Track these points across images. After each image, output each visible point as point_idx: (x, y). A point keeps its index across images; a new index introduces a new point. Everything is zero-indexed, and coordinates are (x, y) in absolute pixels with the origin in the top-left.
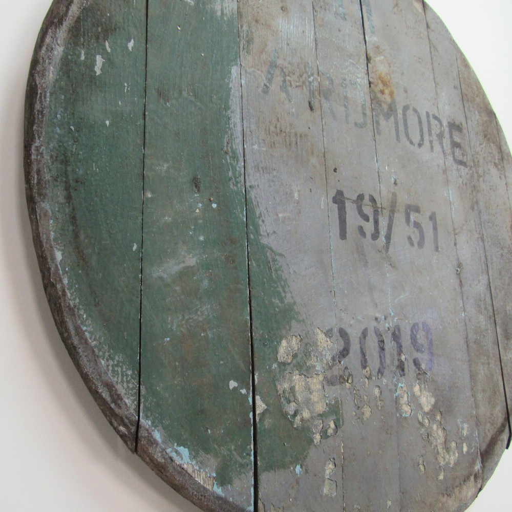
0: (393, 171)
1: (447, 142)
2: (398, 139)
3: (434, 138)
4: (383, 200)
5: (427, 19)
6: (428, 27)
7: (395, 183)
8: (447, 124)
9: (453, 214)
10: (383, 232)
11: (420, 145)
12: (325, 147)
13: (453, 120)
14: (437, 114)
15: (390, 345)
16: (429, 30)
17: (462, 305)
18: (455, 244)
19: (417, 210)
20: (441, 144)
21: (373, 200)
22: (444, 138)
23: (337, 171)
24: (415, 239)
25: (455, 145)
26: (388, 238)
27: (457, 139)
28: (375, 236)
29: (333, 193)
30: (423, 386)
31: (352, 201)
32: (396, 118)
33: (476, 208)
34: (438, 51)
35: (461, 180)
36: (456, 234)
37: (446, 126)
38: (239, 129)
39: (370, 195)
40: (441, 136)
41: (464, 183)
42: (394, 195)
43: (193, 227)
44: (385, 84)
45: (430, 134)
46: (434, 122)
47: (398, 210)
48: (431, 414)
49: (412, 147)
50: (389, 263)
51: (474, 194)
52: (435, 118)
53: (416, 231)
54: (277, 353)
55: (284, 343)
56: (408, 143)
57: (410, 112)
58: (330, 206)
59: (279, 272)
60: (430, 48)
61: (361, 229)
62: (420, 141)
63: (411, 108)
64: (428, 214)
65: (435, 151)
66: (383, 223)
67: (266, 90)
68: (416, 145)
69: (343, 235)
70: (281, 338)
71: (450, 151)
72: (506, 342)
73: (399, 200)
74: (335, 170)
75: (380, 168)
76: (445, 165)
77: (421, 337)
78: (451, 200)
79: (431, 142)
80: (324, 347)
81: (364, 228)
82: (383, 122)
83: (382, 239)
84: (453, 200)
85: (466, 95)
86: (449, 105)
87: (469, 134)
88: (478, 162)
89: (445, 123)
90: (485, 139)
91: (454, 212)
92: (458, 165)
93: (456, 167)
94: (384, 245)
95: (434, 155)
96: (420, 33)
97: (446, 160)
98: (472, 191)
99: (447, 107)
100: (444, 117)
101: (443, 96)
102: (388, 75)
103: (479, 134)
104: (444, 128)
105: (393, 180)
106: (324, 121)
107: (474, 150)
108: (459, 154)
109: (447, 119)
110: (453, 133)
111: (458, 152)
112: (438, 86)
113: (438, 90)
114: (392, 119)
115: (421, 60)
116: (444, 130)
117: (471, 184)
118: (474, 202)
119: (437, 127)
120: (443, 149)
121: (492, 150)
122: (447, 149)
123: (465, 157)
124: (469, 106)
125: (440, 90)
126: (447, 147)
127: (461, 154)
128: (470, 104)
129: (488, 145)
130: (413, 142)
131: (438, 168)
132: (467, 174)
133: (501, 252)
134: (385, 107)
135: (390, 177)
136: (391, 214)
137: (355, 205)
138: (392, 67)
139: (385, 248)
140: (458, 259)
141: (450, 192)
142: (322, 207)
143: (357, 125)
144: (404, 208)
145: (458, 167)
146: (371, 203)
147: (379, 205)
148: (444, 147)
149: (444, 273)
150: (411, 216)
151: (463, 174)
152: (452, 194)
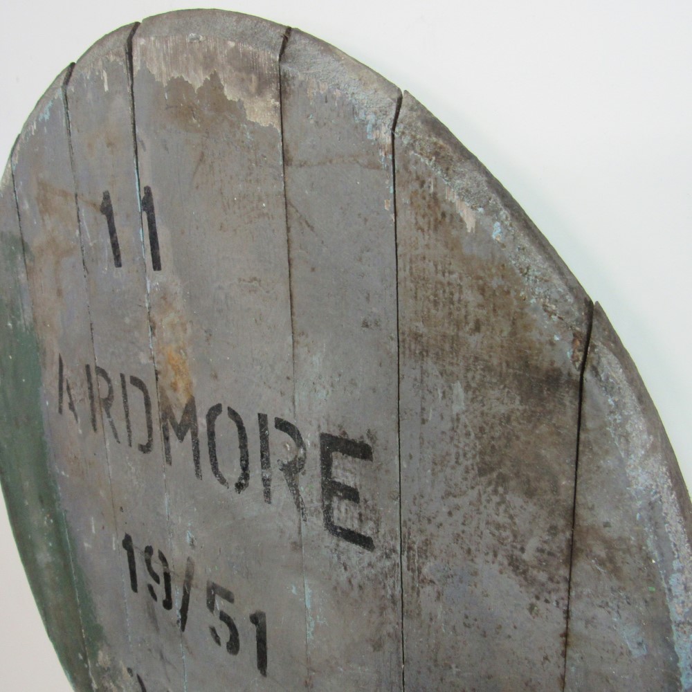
0: (189, 524)
1: (310, 485)
2: (198, 473)
3: (276, 473)
4: (174, 565)
5: (287, 135)
6: (286, 161)
7: (192, 544)
8: (317, 441)
9: (309, 633)
10: (177, 604)
11: (240, 486)
12: (111, 478)
13: (340, 427)
14: (288, 417)
16: (289, 169)
18: (307, 685)
19: (228, 596)
20: (294, 487)
21: (163, 558)
22: (304, 474)
23: (124, 511)
24: (222, 637)
25: (337, 491)
26: (184, 614)
27: (344, 478)
28: (167, 605)
29: (122, 536)
31: (139, 551)
32: (195, 434)
34: (312, 228)
36: (313, 670)
37: (314, 445)
39: (159, 551)
40: (293, 469)
41: (355, 582)
42: (191, 562)
44: (178, 371)
45: (265, 463)
46: (278, 438)
47: (196, 586)
49: (223, 488)
50: (185, 645)
52: (283, 425)
53: (225, 626)
55: (101, 653)
56: (215, 481)
57: (223, 420)
58: (120, 549)
60: (288, 229)
61: (151, 588)
62: (240, 479)
63: (225, 409)
64: (249, 610)
65: (273, 501)
66: (177, 593)
68: (233, 487)
69: (134, 587)
71: (317, 504)
73: (199, 570)
75: (171, 517)
76: (300, 533)
78: (308, 606)
79: (266, 482)
81: (154, 589)
82: (175, 442)
83: (177, 612)
84: (313, 608)
85: (417, 337)
86: (332, 385)
87: (404, 465)
88: (427, 543)
89: (311, 438)
90: (484, 479)
91: (312, 629)
92: (339, 540)
93: (331, 543)
94: (178, 622)
95: (273, 509)
96: (260, 200)
97: (303, 523)
98: (383, 609)
99: (322, 394)
100: (310, 423)
101: (315, 362)
102: (181, 351)
103: (453, 462)
104: (305, 449)
105: (188, 540)
106: (108, 444)
107: (414, 509)
108: (349, 516)
109: (319, 427)
110: (335, 463)
111: (343, 510)
112: (301, 339)
113: (302, 351)
114: (189, 436)
115: (255, 283)
116: (305, 454)
117: (383, 593)
118: (385, 633)
119: (285, 446)
120: (297, 499)
121: (511, 517)
122: (309, 499)
123: (371, 524)
124: (423, 372)
125: (306, 349)
126: (310, 493)
127: (356, 515)
128: (430, 365)
129: (496, 499)
130: (224, 479)
131: (281, 537)
132: (371, 566)
134: (177, 415)
135: (185, 533)
136: (186, 586)
137: (143, 557)
138: (189, 330)
139: (180, 624)
141: (308, 589)
142: (114, 549)
143: (143, 449)
144: (205, 585)
145: (338, 546)
146: (160, 562)
147: (171, 568)
148: (302, 495)
150: (216, 600)
151: (354, 562)
152: (312, 595)
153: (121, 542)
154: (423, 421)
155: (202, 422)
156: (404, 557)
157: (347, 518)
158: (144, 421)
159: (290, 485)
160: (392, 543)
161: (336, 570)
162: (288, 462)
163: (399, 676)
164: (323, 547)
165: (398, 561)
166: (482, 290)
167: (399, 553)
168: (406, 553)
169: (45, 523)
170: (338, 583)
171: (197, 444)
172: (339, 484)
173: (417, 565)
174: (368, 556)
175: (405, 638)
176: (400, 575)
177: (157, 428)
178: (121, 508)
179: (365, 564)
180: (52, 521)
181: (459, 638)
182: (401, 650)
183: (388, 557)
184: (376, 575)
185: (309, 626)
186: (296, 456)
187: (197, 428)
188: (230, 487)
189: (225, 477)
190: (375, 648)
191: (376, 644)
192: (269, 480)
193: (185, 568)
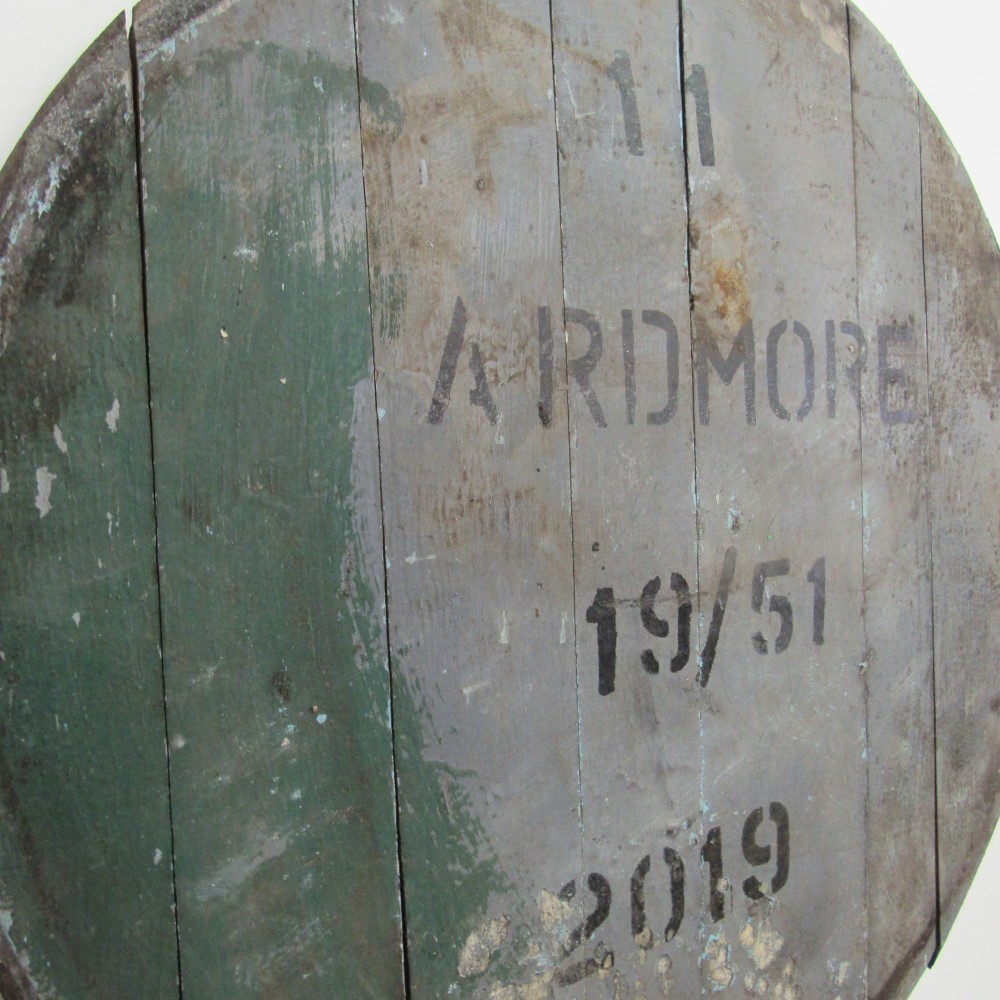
0: (732, 498)
1: (870, 381)
2: (750, 418)
3: (841, 376)
4: (702, 580)
5: (855, 66)
6: (854, 88)
7: (736, 527)
8: (875, 334)
9: (865, 546)
10: (698, 645)
11: (802, 413)
12: (574, 500)
13: (892, 317)
14: (853, 319)
15: (696, 870)
16: (856, 95)
17: (862, 736)
18: (863, 612)
19: (782, 568)
20: (857, 391)
21: (680, 583)
22: (865, 371)
23: (600, 547)
24: (770, 638)
25: (890, 378)
26: (709, 654)
27: (896, 363)
28: (679, 663)
29: (587, 600)
30: (760, 925)
31: (630, 603)
32: (750, 367)
33: (922, 509)
34: (872, 146)
35: (894, 458)
36: (868, 589)
37: (873, 339)
38: (374, 530)
39: (673, 574)
40: (856, 370)
41: (901, 463)
42: (731, 555)
43: (276, 779)
44: (729, 289)
45: (831, 375)
46: (843, 340)
47: (737, 587)
48: (774, 970)
49: (783, 424)
50: (707, 707)
51: (924, 478)
52: (847, 327)
53: (776, 617)
54: (457, 964)
55: (472, 940)
56: (774, 419)
57: (788, 337)
58: (580, 630)
59: (463, 810)
60: (854, 144)
61: (648, 657)
62: (805, 402)
63: (790, 326)
64: (807, 567)
65: (837, 414)
66: (700, 625)
67: (437, 413)
68: (794, 417)
69: (606, 686)
70: (466, 933)
71: (875, 397)
72: (954, 774)
73: (743, 560)
74: (595, 547)
75: (702, 505)
76: (860, 437)
77: (766, 835)
78: (865, 514)
80: (557, 920)
81: (655, 655)
82: (716, 388)
83: (696, 660)
85: (934, 236)
86: (887, 281)
87: (929, 337)
88: (943, 397)
89: (870, 333)
90: (968, 333)
94: (698, 673)
95: (836, 422)
96: (833, 113)
97: (863, 425)
98: (919, 475)
99: (880, 290)
100: (871, 320)
101: (875, 263)
102: (738, 264)
103: (954, 326)
104: (866, 346)
105: (730, 521)
106: (574, 439)
107: (936, 372)
108: (899, 398)
109: (877, 320)
110: (889, 351)
111: (894, 394)
112: (863, 242)
113: (864, 252)
114: (740, 373)
115: (826, 189)
116: (865, 351)
117: (919, 459)
118: (920, 498)
119: (850, 349)
120: (859, 400)
121: (981, 355)
122: (869, 396)
123: (913, 398)
124: (938, 263)
125: (867, 251)
126: (869, 390)
127: (903, 395)
128: (941, 257)
129: (974, 345)
130: (785, 412)
131: (843, 451)
132: (912, 438)
133: (971, 587)
134: (725, 349)
135: (725, 516)
136: (720, 600)
137: (638, 610)
138: (751, 238)
139: (700, 678)
140: (867, 640)
141: (866, 496)
142: (562, 641)
143: (654, 419)
144: (751, 576)
145: (890, 432)
146: (674, 593)
147: (693, 590)
148: (863, 395)
149: (829, 685)
150: (766, 587)
151: (901, 441)
152: (869, 499)
153: (582, 615)
154: (939, 299)
155: (761, 345)
156: (931, 418)
157: (897, 400)
158: (663, 375)
159: (853, 388)
160: (924, 409)
161: (888, 459)
162: (852, 365)
164: (879, 440)
166: (963, 205)
167: (929, 415)
168: (932, 413)
170: (890, 471)
171: (752, 378)
172: (893, 369)
174: (910, 428)
176: (929, 435)
177: (684, 378)
178: (595, 545)
179: (909, 438)
180: (322, 719)
183: (923, 422)
185: (866, 538)
186: (859, 356)
187: (753, 358)
188: (792, 419)
189: (786, 408)
190: (914, 519)
191: (915, 514)
192: (834, 391)
193: (719, 573)
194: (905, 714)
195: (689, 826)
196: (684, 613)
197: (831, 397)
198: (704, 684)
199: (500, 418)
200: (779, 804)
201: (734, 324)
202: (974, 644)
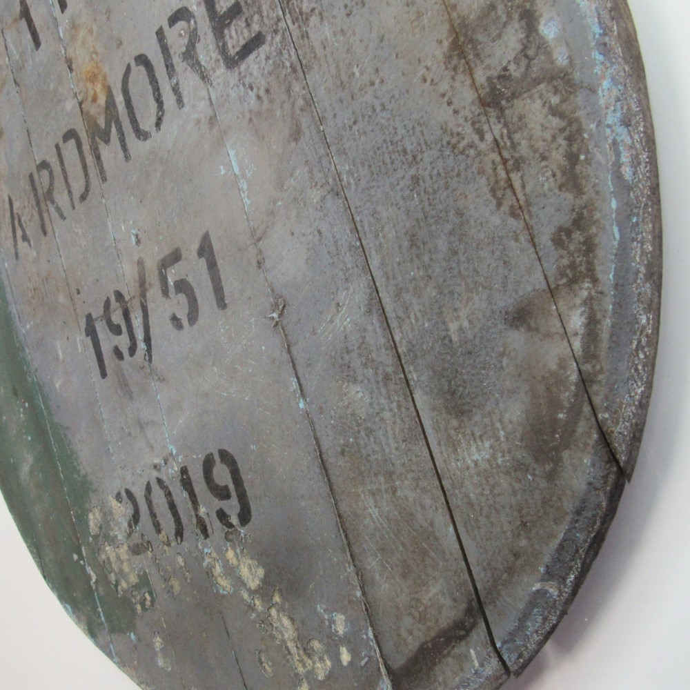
0: (131, 222)
2: (127, 157)
3: (180, 69)
4: (129, 289)
7: (138, 242)
9: (245, 200)
10: (140, 335)
11: (159, 123)
14: (176, 6)
15: (181, 496)
17: (295, 385)
18: (259, 264)
19: (175, 257)
20: (196, 65)
21: (119, 296)
22: (199, 41)
23: (80, 290)
24: (183, 315)
25: (224, 23)
26: (148, 340)
28: (133, 350)
29: (84, 324)
30: (238, 551)
31: (100, 319)
32: (117, 121)
33: (305, 121)
35: (252, 94)
36: (260, 239)
37: (199, 4)
39: (115, 292)
40: (189, 53)
42: (140, 263)
45: (170, 67)
46: (174, 34)
47: (150, 285)
50: (156, 378)
51: (297, 87)
52: (174, 19)
54: (89, 529)
55: (91, 516)
57: (134, 76)
58: (85, 343)
61: (116, 350)
62: (158, 113)
64: (195, 247)
65: (185, 100)
66: (137, 322)
68: (154, 131)
69: (104, 374)
70: (87, 512)
71: (215, 55)
73: (149, 263)
74: (78, 292)
76: (211, 103)
77: (222, 475)
78: (236, 170)
80: (119, 514)
81: (119, 348)
82: (104, 152)
83: (141, 346)
84: (241, 168)
91: (246, 194)
92: (239, 68)
93: (234, 79)
94: (145, 354)
95: (187, 108)
97: (211, 90)
102: (93, 55)
104: (194, 17)
105: (133, 239)
106: (57, 234)
108: (239, 32)
111: (233, 33)
114: (114, 129)
116: (195, 22)
117: (284, 72)
118: (298, 112)
119: (181, 35)
120: (202, 72)
122: (208, 59)
123: (256, 17)
126: (208, 53)
127: (243, 25)
130: (147, 133)
131: (199, 129)
132: (268, 58)
133: (413, 171)
134: (101, 122)
135: (130, 237)
136: (142, 299)
137: (104, 321)
138: (95, 29)
139: (147, 358)
140: (273, 290)
141: (232, 153)
142: (80, 351)
143: (83, 198)
144: (156, 272)
145: (240, 73)
146: (118, 304)
147: (127, 298)
148: (203, 63)
149: (244, 343)
150: (168, 277)
151: (255, 73)
152: (237, 154)
153: (84, 334)
155: (119, 99)
156: (288, 16)
157: (238, 37)
158: (79, 167)
159: (193, 66)
160: (274, 15)
161: (245, 101)
162: (186, 47)
163: (323, 143)
164: (230, 91)
165: (284, 25)
167: (282, 16)
168: (287, 10)
169: (22, 415)
170: (251, 111)
171: (121, 127)
172: (225, 12)
173: (297, 10)
174: (263, 50)
175: (313, 95)
176: (290, 38)
177: (90, 159)
178: (78, 290)
179: (264, 62)
180: (27, 405)
181: (348, 35)
182: (315, 113)
183: (276, 32)
184: (274, 62)
185: (244, 192)
186: (190, 32)
187: (117, 112)
188: (153, 134)
189: (146, 130)
190: (296, 140)
191: (296, 134)
192: (177, 84)
193: (137, 278)
194: (347, 357)
195: (166, 463)
196: (126, 315)
197: (176, 90)
198: (150, 360)
199: (32, 243)
200: (226, 451)
201: (102, 100)
202: (442, 244)
